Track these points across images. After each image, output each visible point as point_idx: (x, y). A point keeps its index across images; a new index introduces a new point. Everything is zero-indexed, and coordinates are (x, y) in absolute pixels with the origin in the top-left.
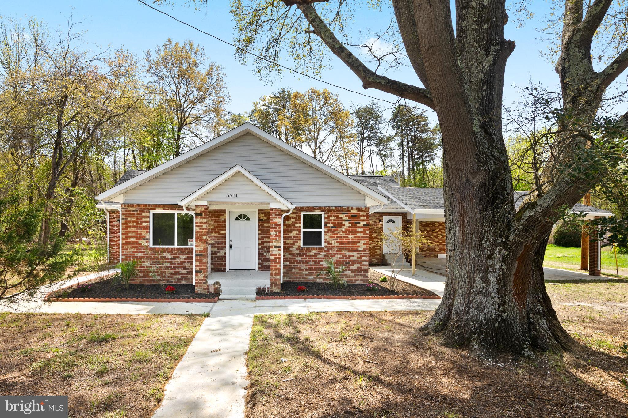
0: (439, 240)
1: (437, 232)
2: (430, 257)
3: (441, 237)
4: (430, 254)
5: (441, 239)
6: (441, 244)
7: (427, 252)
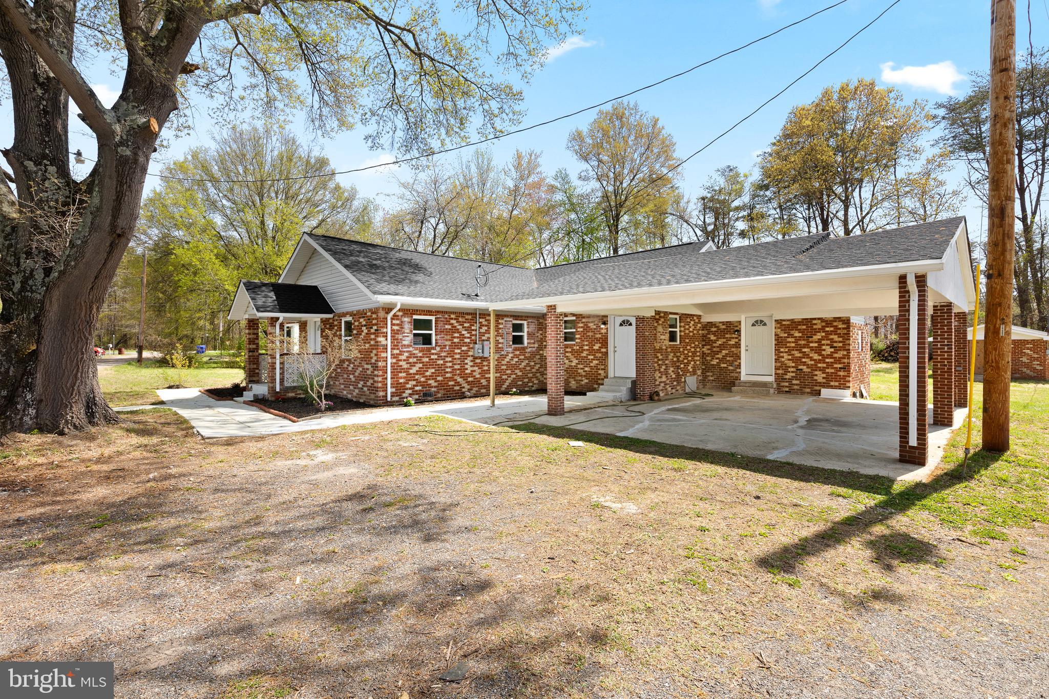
0: (824, 357)
1: (819, 341)
2: (803, 393)
3: (828, 350)
4: (803, 386)
5: (830, 356)
6: (830, 365)
7: (794, 382)
